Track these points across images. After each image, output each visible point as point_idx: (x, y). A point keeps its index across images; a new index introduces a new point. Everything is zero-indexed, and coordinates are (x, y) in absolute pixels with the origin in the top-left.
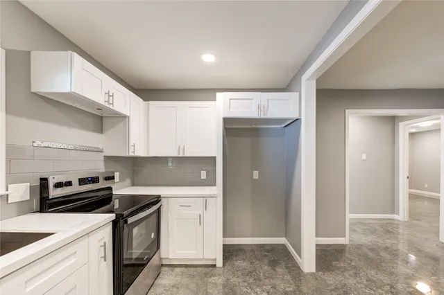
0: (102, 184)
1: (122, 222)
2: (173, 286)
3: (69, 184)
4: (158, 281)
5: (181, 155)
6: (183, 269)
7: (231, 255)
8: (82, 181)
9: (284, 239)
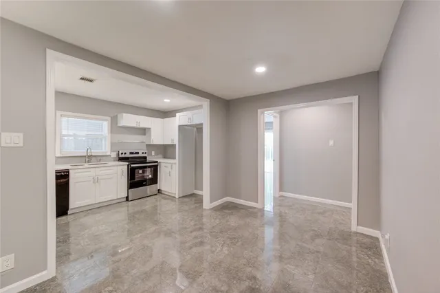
0: (140, 155)
3: (125, 153)
8: (131, 153)
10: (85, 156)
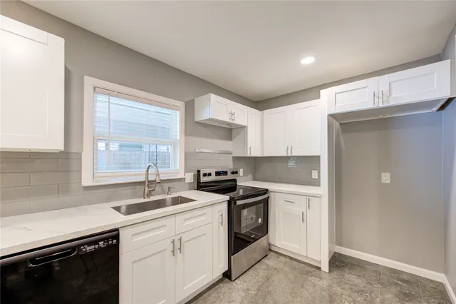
0: (230, 177)
1: (233, 203)
2: (275, 269)
3: (210, 174)
4: (265, 261)
5: (289, 155)
6: (288, 260)
7: (343, 266)
8: (218, 174)
9: (443, 275)
10: (144, 183)
